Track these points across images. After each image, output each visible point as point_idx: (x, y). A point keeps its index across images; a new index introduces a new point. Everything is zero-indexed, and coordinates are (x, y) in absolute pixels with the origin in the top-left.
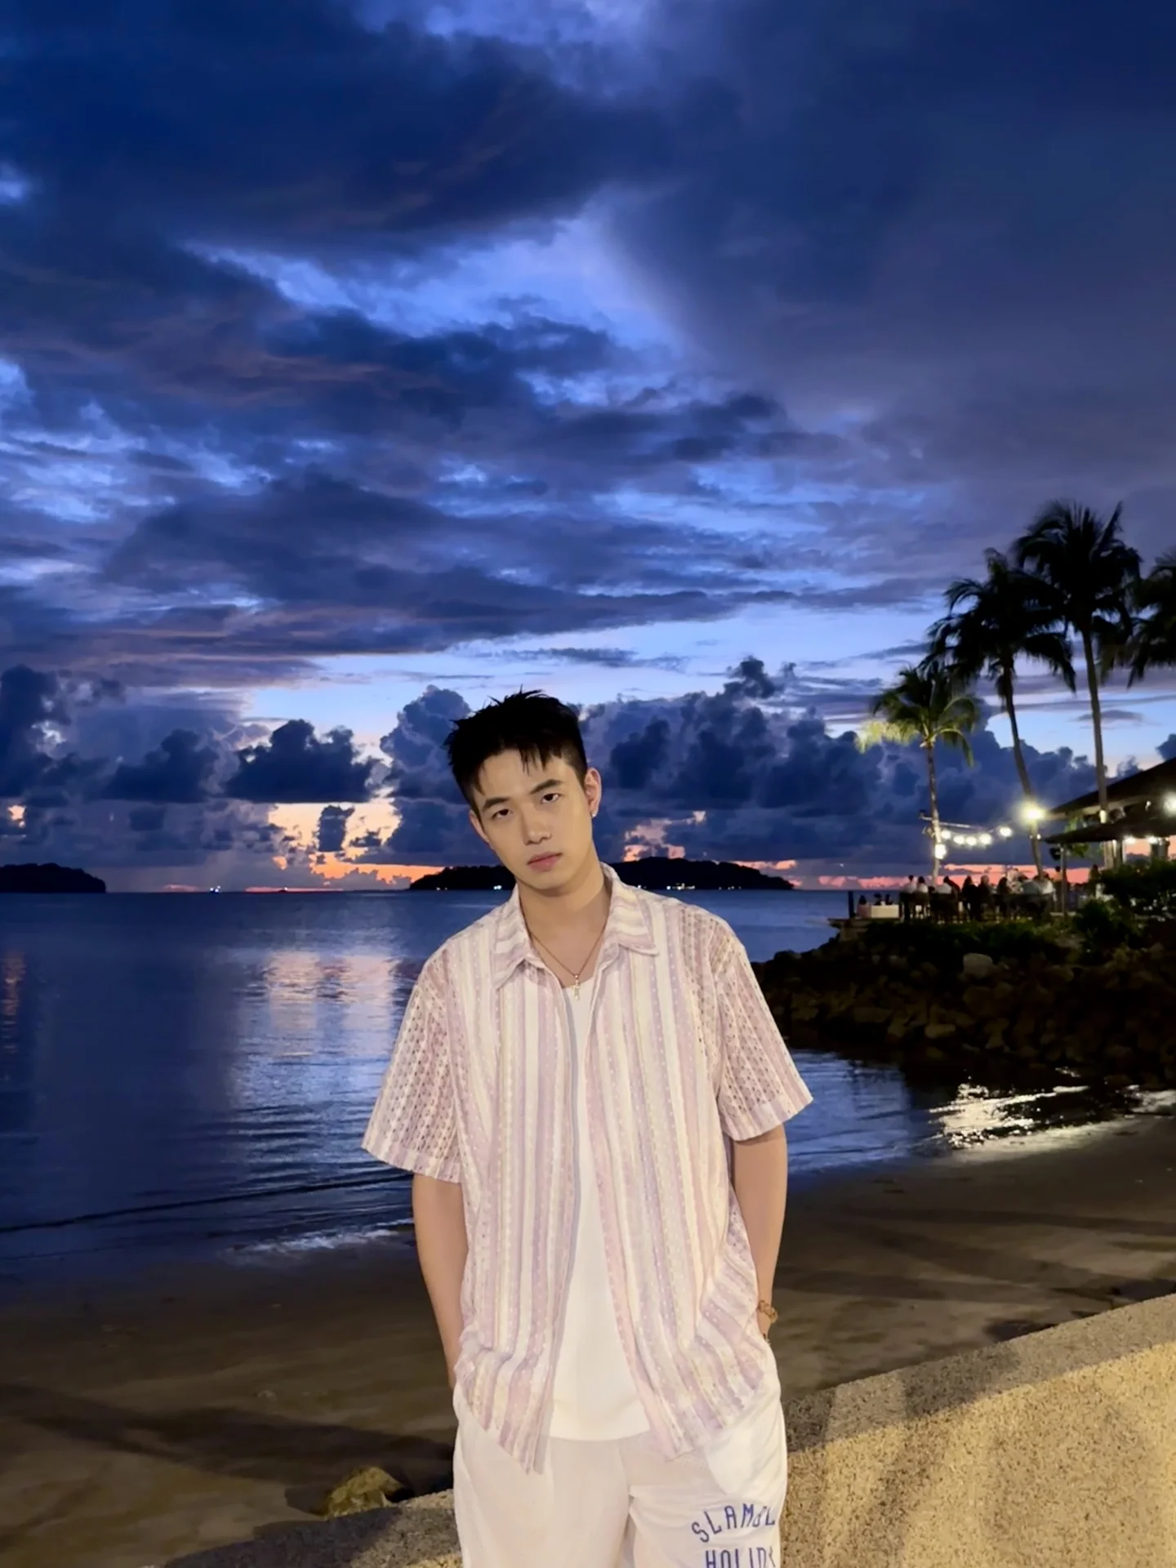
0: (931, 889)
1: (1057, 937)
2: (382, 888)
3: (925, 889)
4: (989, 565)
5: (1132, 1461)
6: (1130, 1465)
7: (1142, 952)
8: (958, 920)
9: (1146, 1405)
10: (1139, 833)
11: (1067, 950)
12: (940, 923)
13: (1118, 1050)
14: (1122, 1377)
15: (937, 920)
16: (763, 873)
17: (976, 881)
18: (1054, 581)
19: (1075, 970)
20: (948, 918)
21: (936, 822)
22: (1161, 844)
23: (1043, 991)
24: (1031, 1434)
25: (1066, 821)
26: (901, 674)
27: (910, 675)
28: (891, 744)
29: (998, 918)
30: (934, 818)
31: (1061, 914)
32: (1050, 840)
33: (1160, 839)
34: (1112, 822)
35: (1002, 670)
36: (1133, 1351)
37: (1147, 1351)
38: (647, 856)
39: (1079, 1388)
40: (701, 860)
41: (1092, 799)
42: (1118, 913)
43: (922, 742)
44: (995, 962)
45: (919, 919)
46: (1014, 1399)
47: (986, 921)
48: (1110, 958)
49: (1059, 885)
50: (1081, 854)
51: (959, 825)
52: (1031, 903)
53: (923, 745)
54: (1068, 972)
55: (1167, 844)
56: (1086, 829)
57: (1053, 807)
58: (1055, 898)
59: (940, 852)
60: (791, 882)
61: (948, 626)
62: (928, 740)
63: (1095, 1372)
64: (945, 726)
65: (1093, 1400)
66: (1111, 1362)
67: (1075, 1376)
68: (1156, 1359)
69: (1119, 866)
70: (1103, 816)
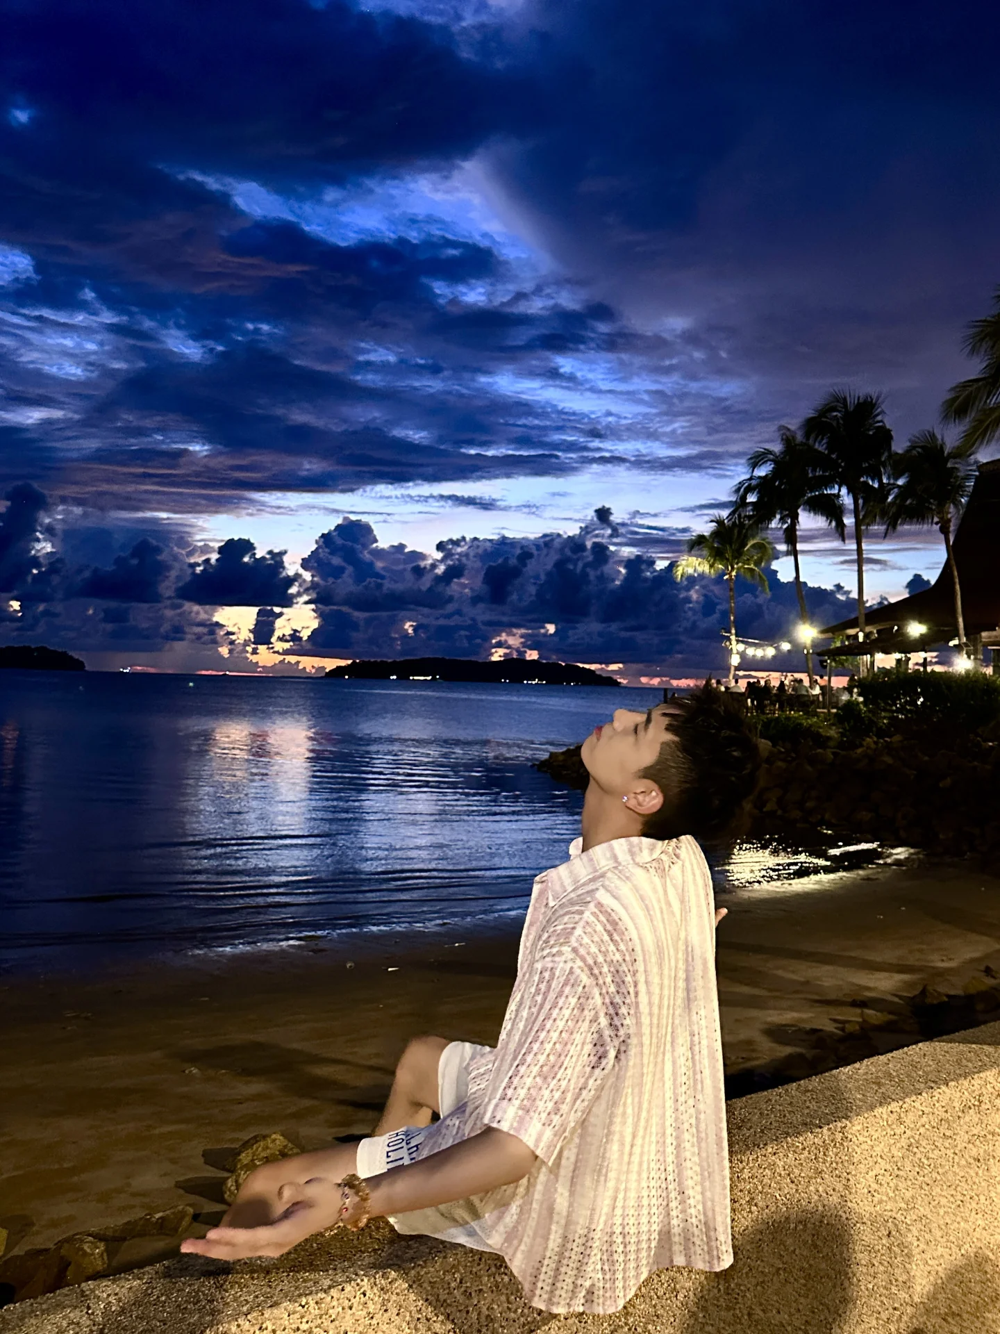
1: (820, 727)
2: (303, 675)
4: (782, 439)
5: (928, 1184)
6: (927, 1188)
7: (886, 741)
8: (748, 713)
9: (942, 1135)
10: (887, 652)
11: (829, 738)
13: (865, 816)
14: (923, 1112)
16: (598, 673)
17: (762, 683)
18: (831, 452)
19: (834, 753)
21: (733, 638)
22: (903, 659)
23: (809, 768)
24: (846, 1164)
25: (832, 640)
26: (713, 522)
27: (720, 524)
28: (701, 577)
29: (777, 712)
30: (732, 635)
31: (825, 711)
32: (819, 654)
33: (903, 656)
34: (868, 641)
35: (789, 522)
36: (932, 1088)
38: (510, 657)
39: (887, 1121)
40: (551, 662)
41: (853, 623)
42: (869, 711)
43: (725, 575)
44: (774, 746)
46: (832, 1133)
47: (767, 714)
48: (861, 746)
49: (824, 689)
50: (843, 665)
51: (750, 640)
53: (725, 577)
54: (829, 755)
55: (908, 660)
56: (846, 646)
57: (823, 628)
58: (821, 699)
59: (735, 660)
60: (619, 681)
61: (749, 486)
62: (730, 574)
63: (901, 1107)
64: (744, 564)
65: (898, 1132)
66: (914, 1098)
67: (884, 1111)
68: (951, 1095)
69: (871, 675)
70: (861, 636)
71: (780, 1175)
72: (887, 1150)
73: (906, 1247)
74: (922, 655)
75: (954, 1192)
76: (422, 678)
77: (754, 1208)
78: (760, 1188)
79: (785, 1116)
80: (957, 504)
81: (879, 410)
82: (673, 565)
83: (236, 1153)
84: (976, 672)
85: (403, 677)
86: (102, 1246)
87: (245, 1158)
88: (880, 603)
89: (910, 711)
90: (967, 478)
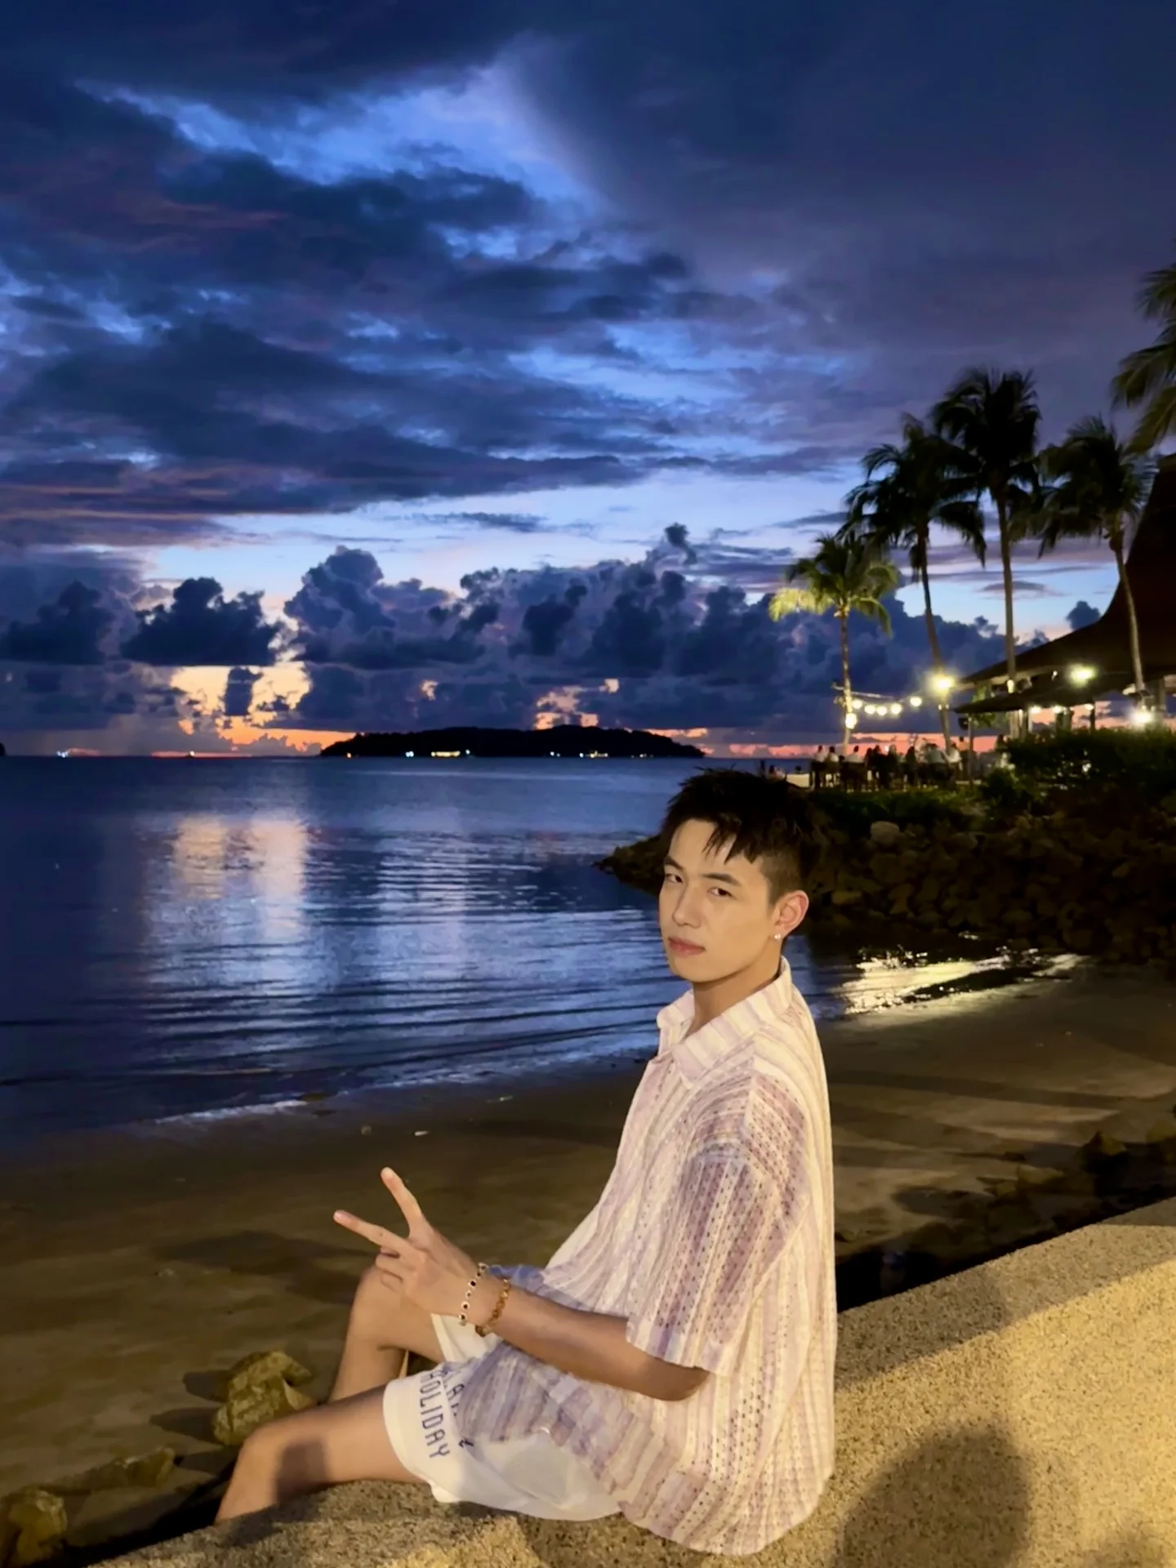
0: (841, 758)
1: (962, 805)
2: (292, 754)
3: (835, 758)
4: (906, 432)
5: (1097, 1406)
6: (1096, 1410)
7: (1044, 820)
8: (867, 788)
9: (1113, 1344)
10: (1045, 704)
11: (971, 818)
12: (849, 791)
13: (1018, 915)
14: (1089, 1316)
15: (846, 789)
16: (675, 740)
17: (885, 750)
18: (969, 448)
19: (978, 837)
20: (856, 787)
21: (848, 692)
22: (1065, 713)
23: (948, 858)
24: (993, 1386)
25: (974, 692)
26: (819, 541)
27: (828, 543)
28: (805, 614)
29: (905, 786)
30: (846, 688)
31: (967, 783)
32: (958, 711)
33: (1065, 709)
34: (1020, 692)
35: (916, 539)
36: (1100, 1285)
37: (1115, 1285)
38: (559, 724)
39: (1045, 1330)
40: (614, 728)
41: (1001, 669)
42: (1023, 782)
43: (836, 611)
44: (902, 828)
45: (829, 788)
46: (976, 1349)
47: (893, 789)
48: (1013, 826)
49: (964, 755)
50: (989, 724)
51: (870, 695)
52: (935, 772)
53: (837, 614)
54: (972, 838)
55: (1072, 714)
56: (992, 699)
57: (964, 675)
58: (961, 767)
59: (851, 721)
60: (702, 750)
61: (865, 494)
62: (842, 610)
63: (1062, 1312)
64: (860, 596)
65: (1058, 1342)
66: (1078, 1299)
67: (1040, 1318)
68: (1124, 1293)
69: (1024, 735)
70: (1011, 686)
71: (911, 1405)
72: (1044, 1366)
73: (1071, 1484)
74: (1089, 707)
75: (1130, 1414)
76: (447, 754)
77: (880, 1448)
78: (886, 1422)
79: (916, 1329)
80: (1132, 510)
81: (1029, 392)
82: (768, 600)
83: (226, 1377)
84: (1158, 725)
85: (423, 752)
86: (59, 1503)
87: (239, 1382)
88: (1036, 641)
89: (1074, 780)
90: (1146, 476)
